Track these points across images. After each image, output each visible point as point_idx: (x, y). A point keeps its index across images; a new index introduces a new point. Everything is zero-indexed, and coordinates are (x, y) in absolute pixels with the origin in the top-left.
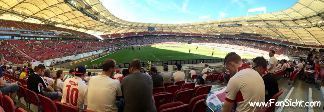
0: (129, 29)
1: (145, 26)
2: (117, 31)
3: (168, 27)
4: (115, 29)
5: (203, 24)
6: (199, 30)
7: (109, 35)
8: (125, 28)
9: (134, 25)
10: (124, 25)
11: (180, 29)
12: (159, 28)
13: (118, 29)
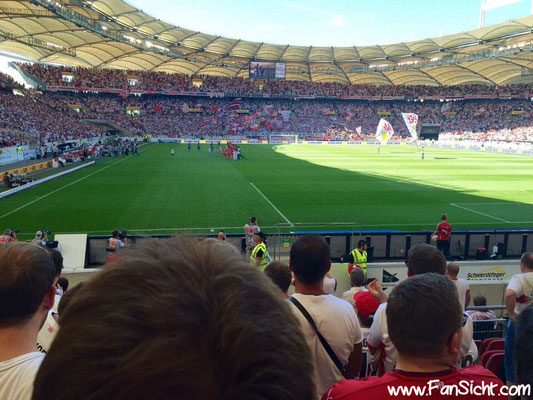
0: (165, 58)
1: (237, 52)
2: (110, 60)
3: (336, 63)
4: (99, 45)
5: (499, 38)
6: (478, 66)
7: (69, 70)
8: (148, 50)
9: (189, 44)
10: (145, 38)
11: (387, 69)
12: (297, 66)
13: (113, 48)
